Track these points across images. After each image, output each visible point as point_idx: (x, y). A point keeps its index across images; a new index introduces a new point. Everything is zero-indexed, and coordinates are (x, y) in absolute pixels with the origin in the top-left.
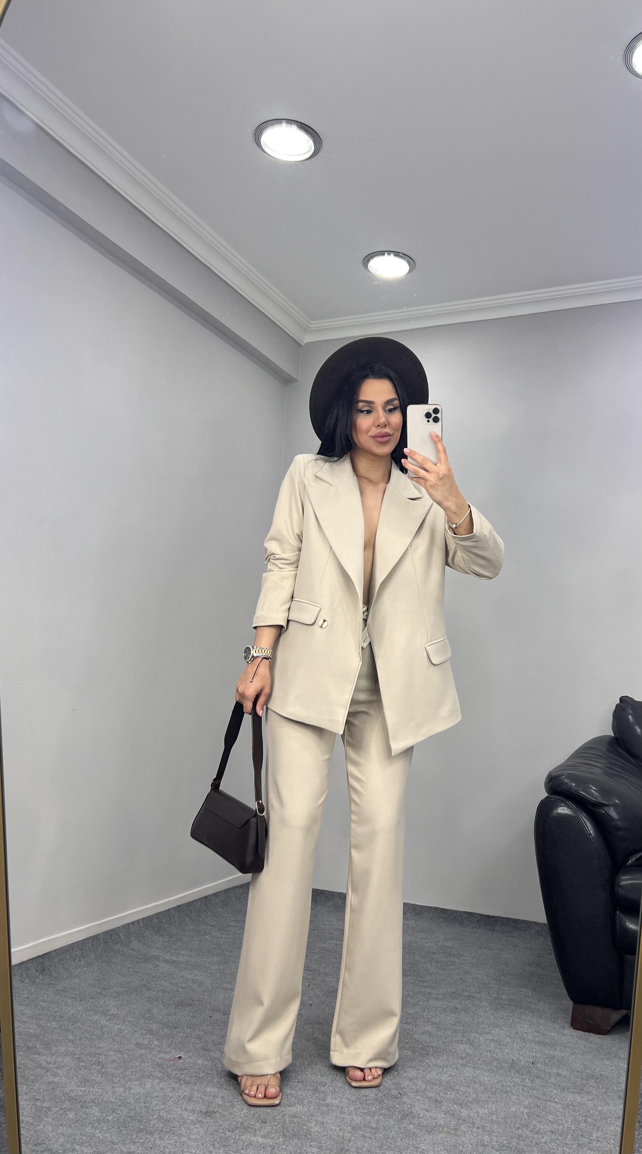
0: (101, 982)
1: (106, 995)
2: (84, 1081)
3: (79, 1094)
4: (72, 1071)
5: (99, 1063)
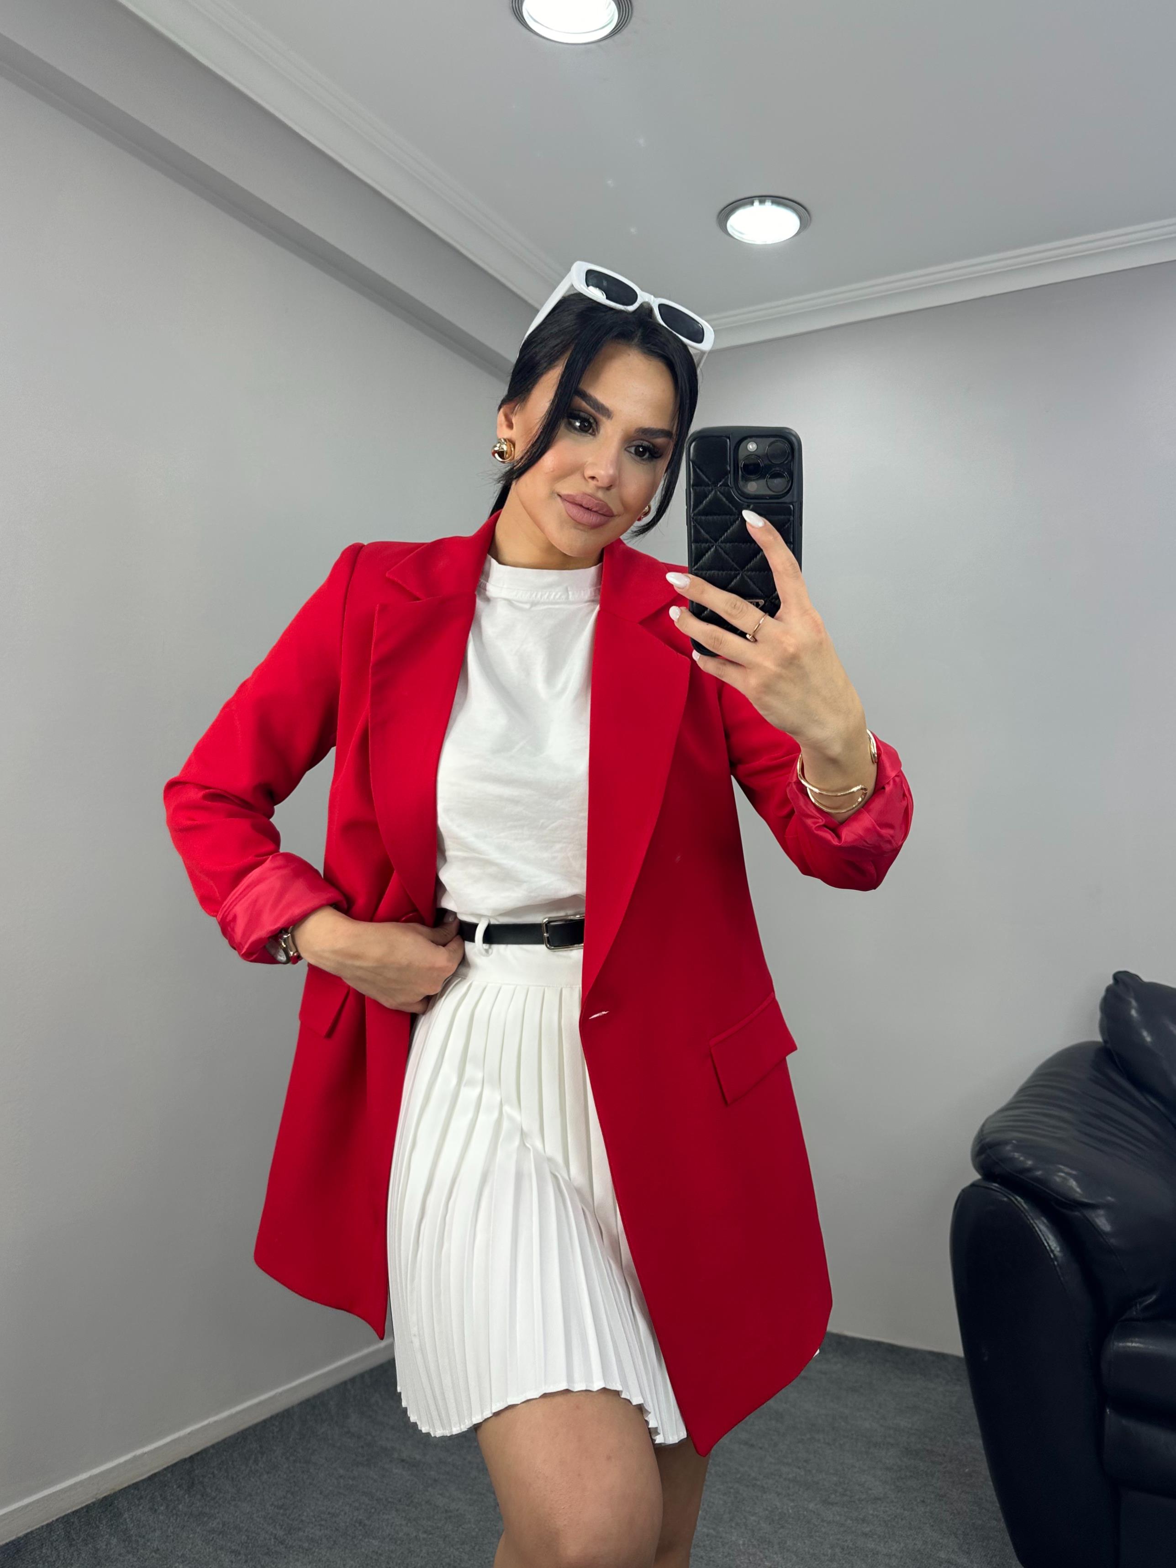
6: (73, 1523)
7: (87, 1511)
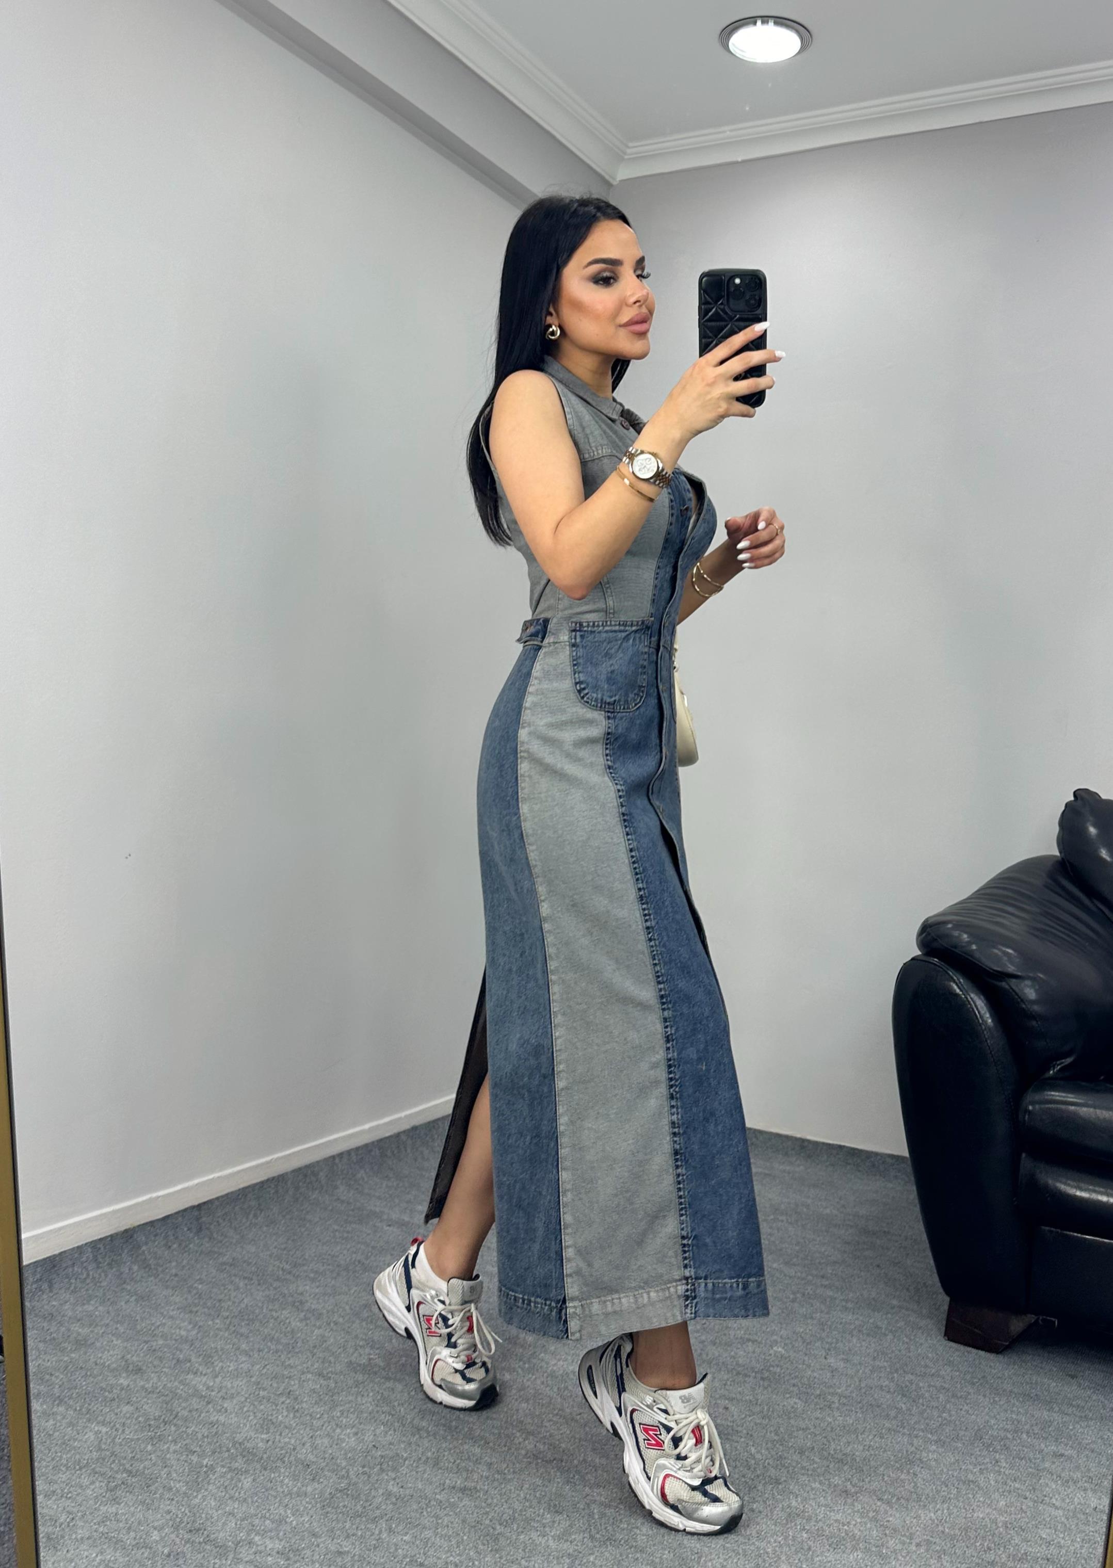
0: (291, 1253)
1: (298, 1276)
2: (266, 1424)
3: (259, 1445)
4: (247, 1404)
5: (289, 1393)
6: (100, 1249)
7: (111, 1240)
